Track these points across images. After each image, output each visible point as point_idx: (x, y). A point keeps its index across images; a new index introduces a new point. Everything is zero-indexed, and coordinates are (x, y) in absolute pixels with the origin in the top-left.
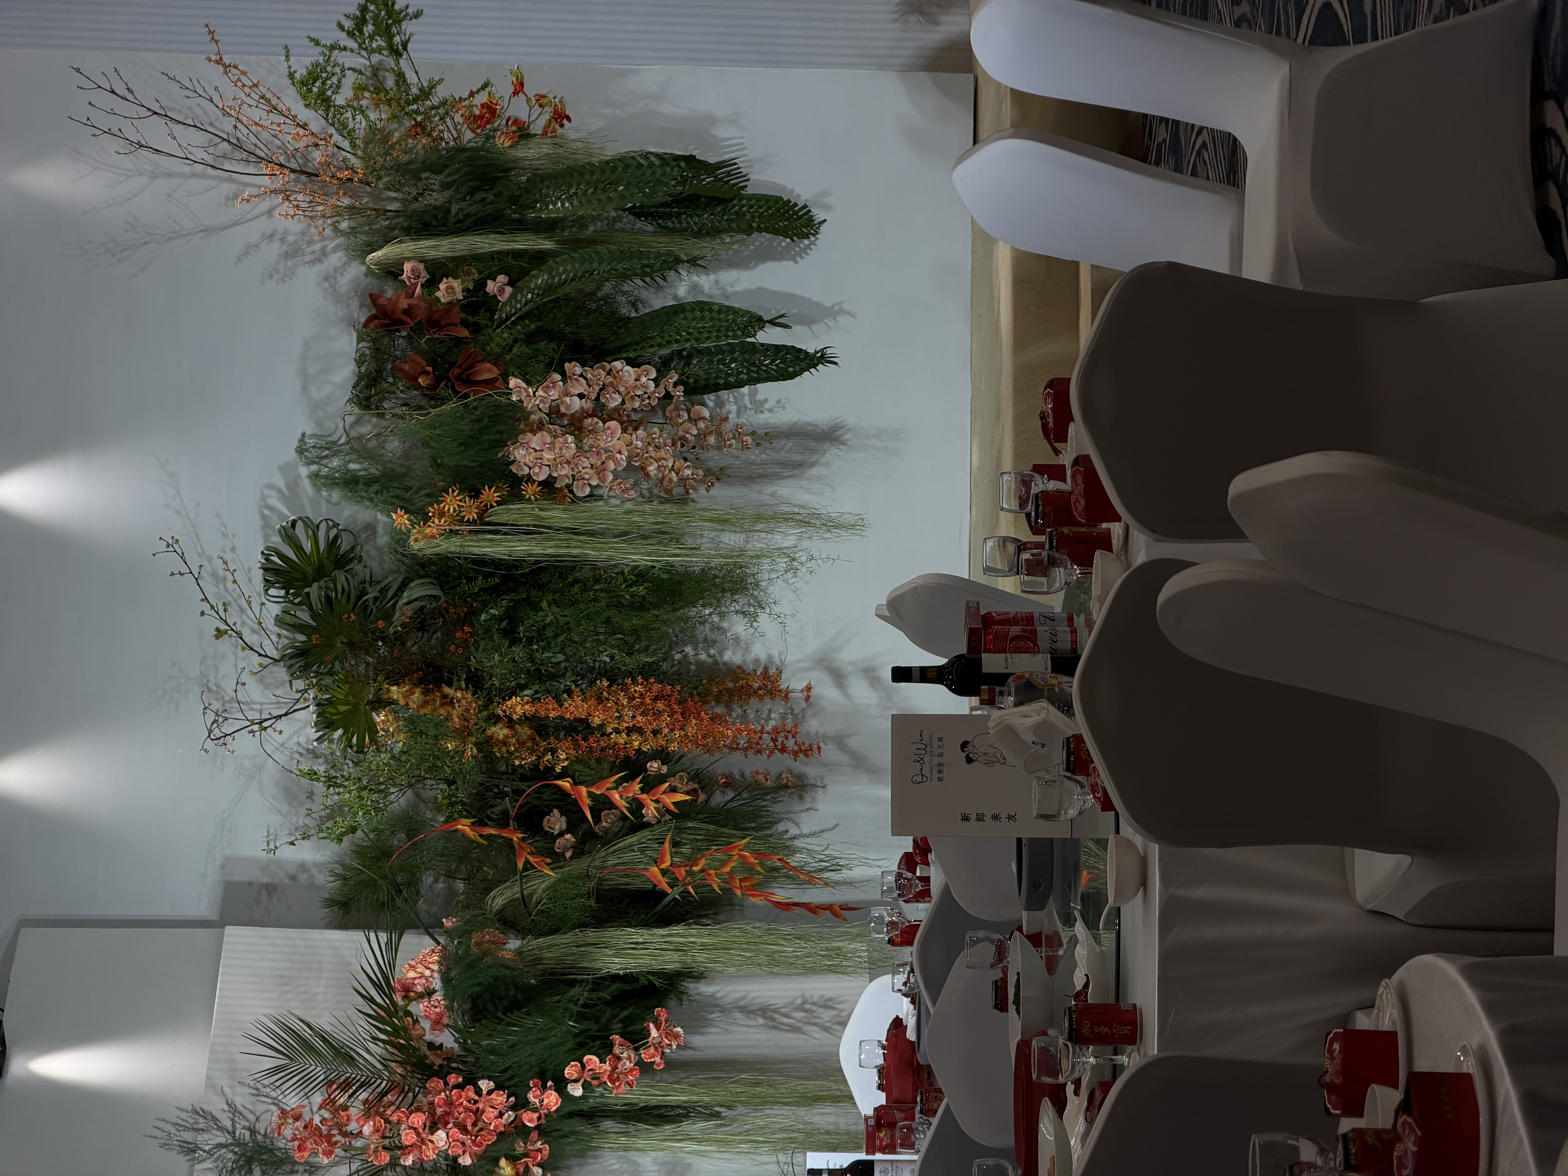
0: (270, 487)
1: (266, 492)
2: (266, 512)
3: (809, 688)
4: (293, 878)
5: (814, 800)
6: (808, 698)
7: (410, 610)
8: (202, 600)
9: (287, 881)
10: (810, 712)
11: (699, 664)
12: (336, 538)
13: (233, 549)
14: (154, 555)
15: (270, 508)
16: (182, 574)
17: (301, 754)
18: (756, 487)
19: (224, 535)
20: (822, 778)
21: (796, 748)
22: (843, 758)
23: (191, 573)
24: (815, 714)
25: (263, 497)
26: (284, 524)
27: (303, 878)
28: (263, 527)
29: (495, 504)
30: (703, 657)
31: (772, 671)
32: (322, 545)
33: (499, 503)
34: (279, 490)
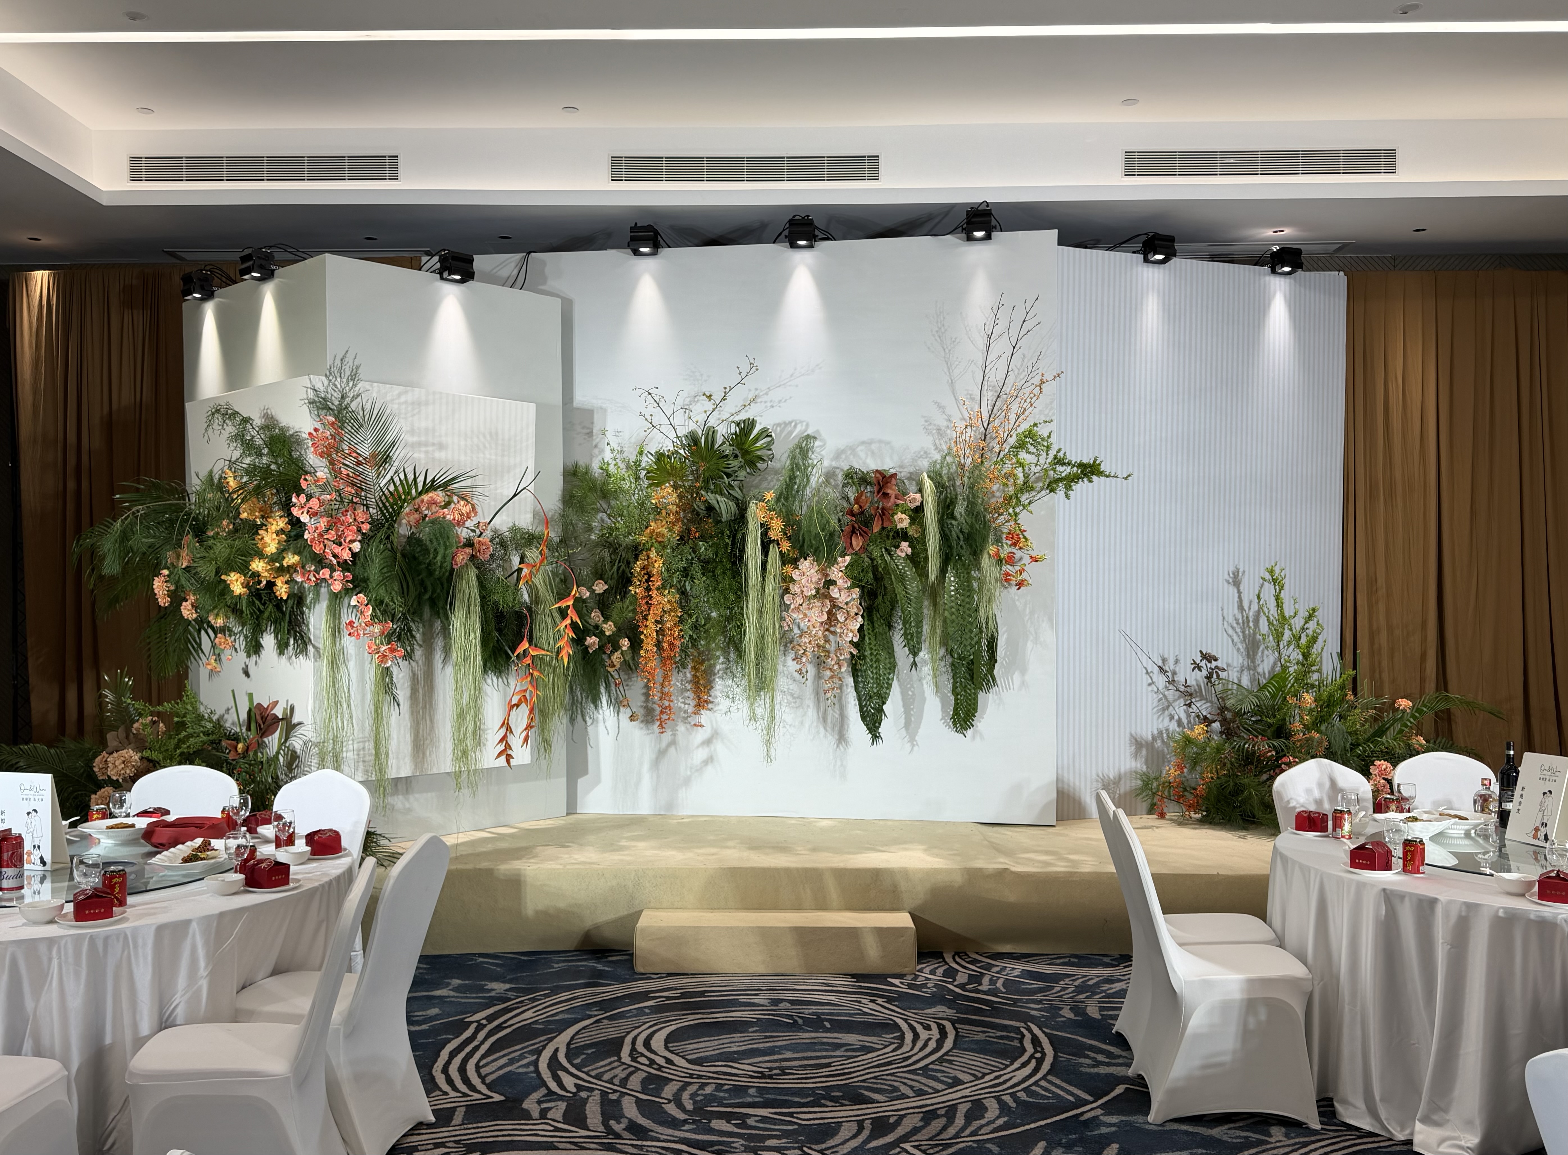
6: (695, 725)
8: (730, 386)
10: (689, 726)
12: (764, 460)
14: (747, 356)
16: (740, 373)
21: (663, 719)
23: (742, 379)
24: (687, 729)
26: (771, 432)
29: (780, 549)
31: (710, 706)
33: (781, 552)
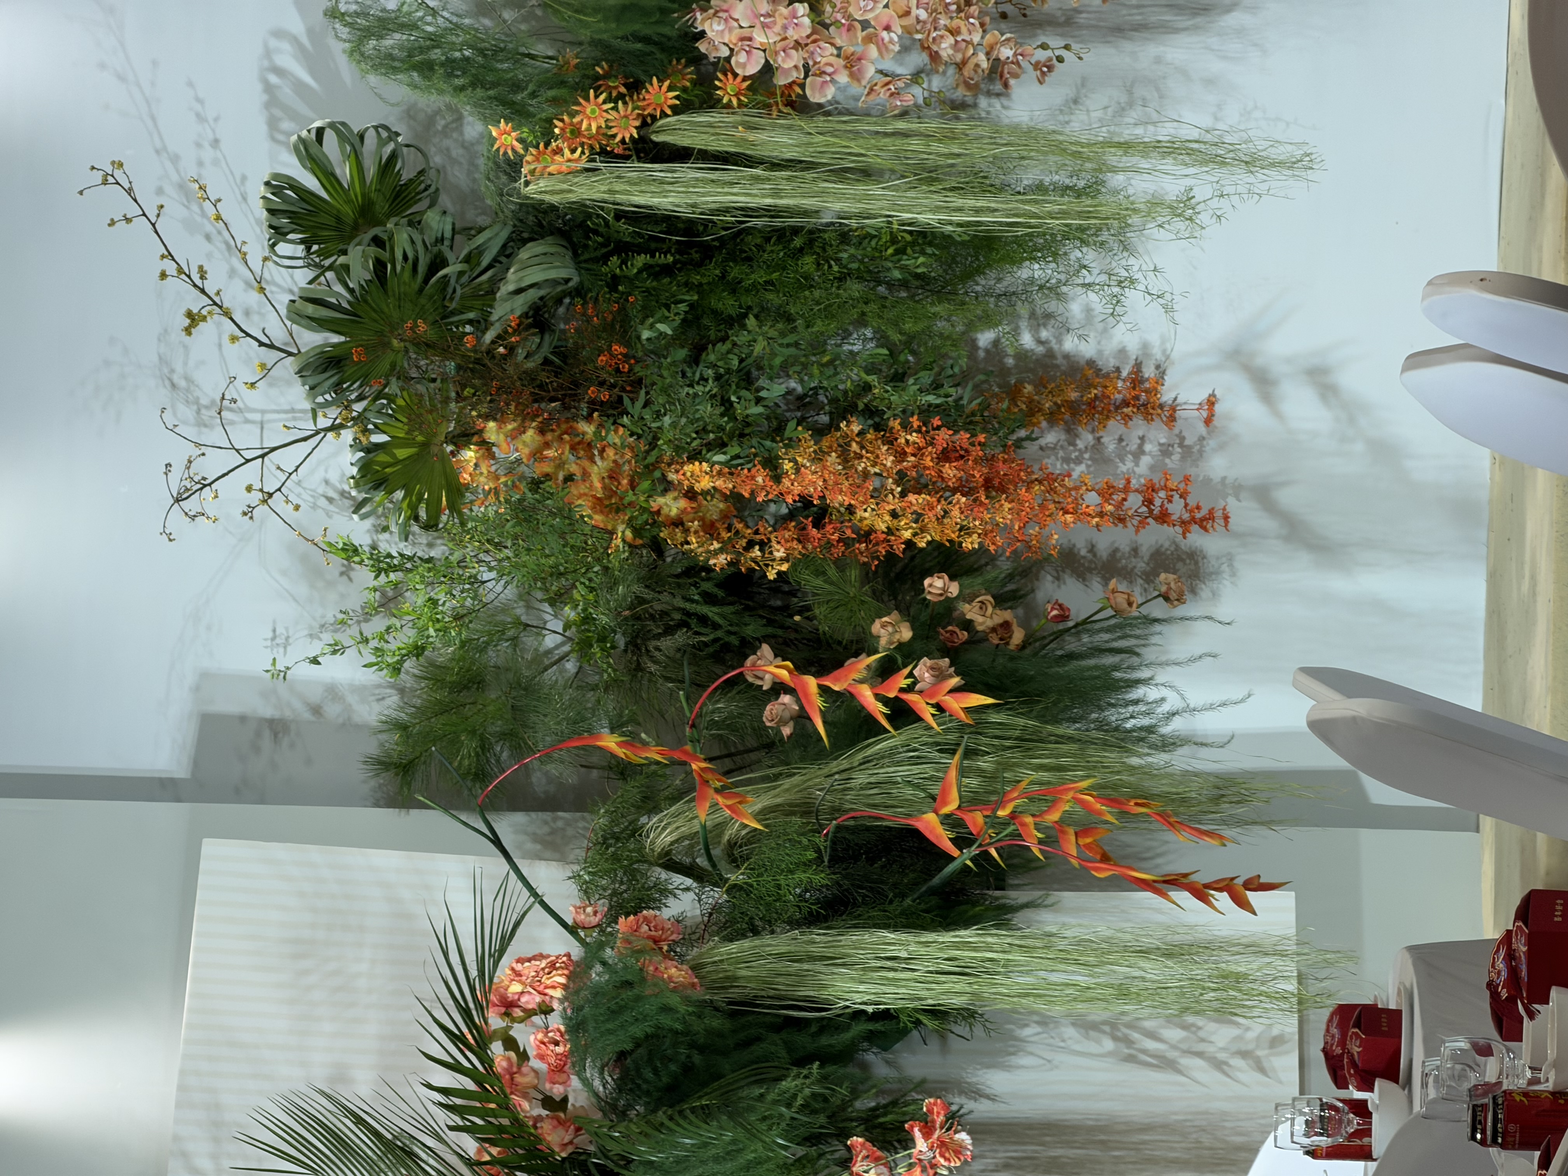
0: (279, 34)
1: (273, 43)
2: (273, 79)
3: (1211, 402)
4: (316, 710)
5: (1215, 594)
6: (1208, 421)
7: (520, 304)
8: (163, 257)
9: (307, 716)
10: (1211, 443)
11: (1022, 355)
12: (393, 157)
13: (215, 143)
14: (81, 193)
15: (280, 72)
16: (128, 220)
17: (330, 500)
18: (1128, 46)
19: (200, 118)
20: (1230, 558)
21: (1186, 516)
22: (1267, 524)
23: (144, 215)
24: (1222, 447)
25: (268, 53)
26: (304, 133)
27: (332, 710)
28: (268, 105)
29: (669, 112)
30: (1027, 340)
31: (1149, 372)
32: (371, 171)
33: (676, 110)
34: (295, 40)
